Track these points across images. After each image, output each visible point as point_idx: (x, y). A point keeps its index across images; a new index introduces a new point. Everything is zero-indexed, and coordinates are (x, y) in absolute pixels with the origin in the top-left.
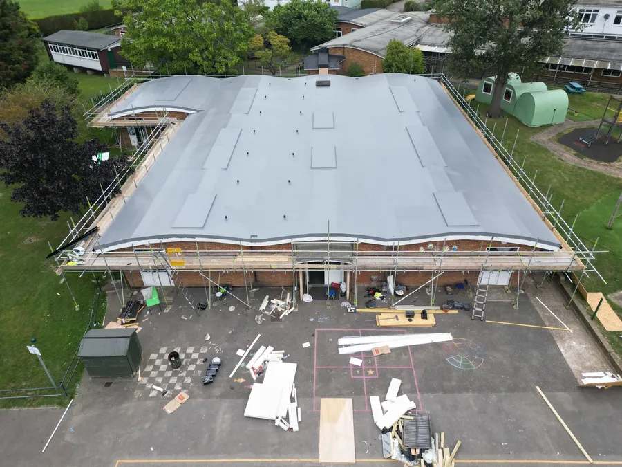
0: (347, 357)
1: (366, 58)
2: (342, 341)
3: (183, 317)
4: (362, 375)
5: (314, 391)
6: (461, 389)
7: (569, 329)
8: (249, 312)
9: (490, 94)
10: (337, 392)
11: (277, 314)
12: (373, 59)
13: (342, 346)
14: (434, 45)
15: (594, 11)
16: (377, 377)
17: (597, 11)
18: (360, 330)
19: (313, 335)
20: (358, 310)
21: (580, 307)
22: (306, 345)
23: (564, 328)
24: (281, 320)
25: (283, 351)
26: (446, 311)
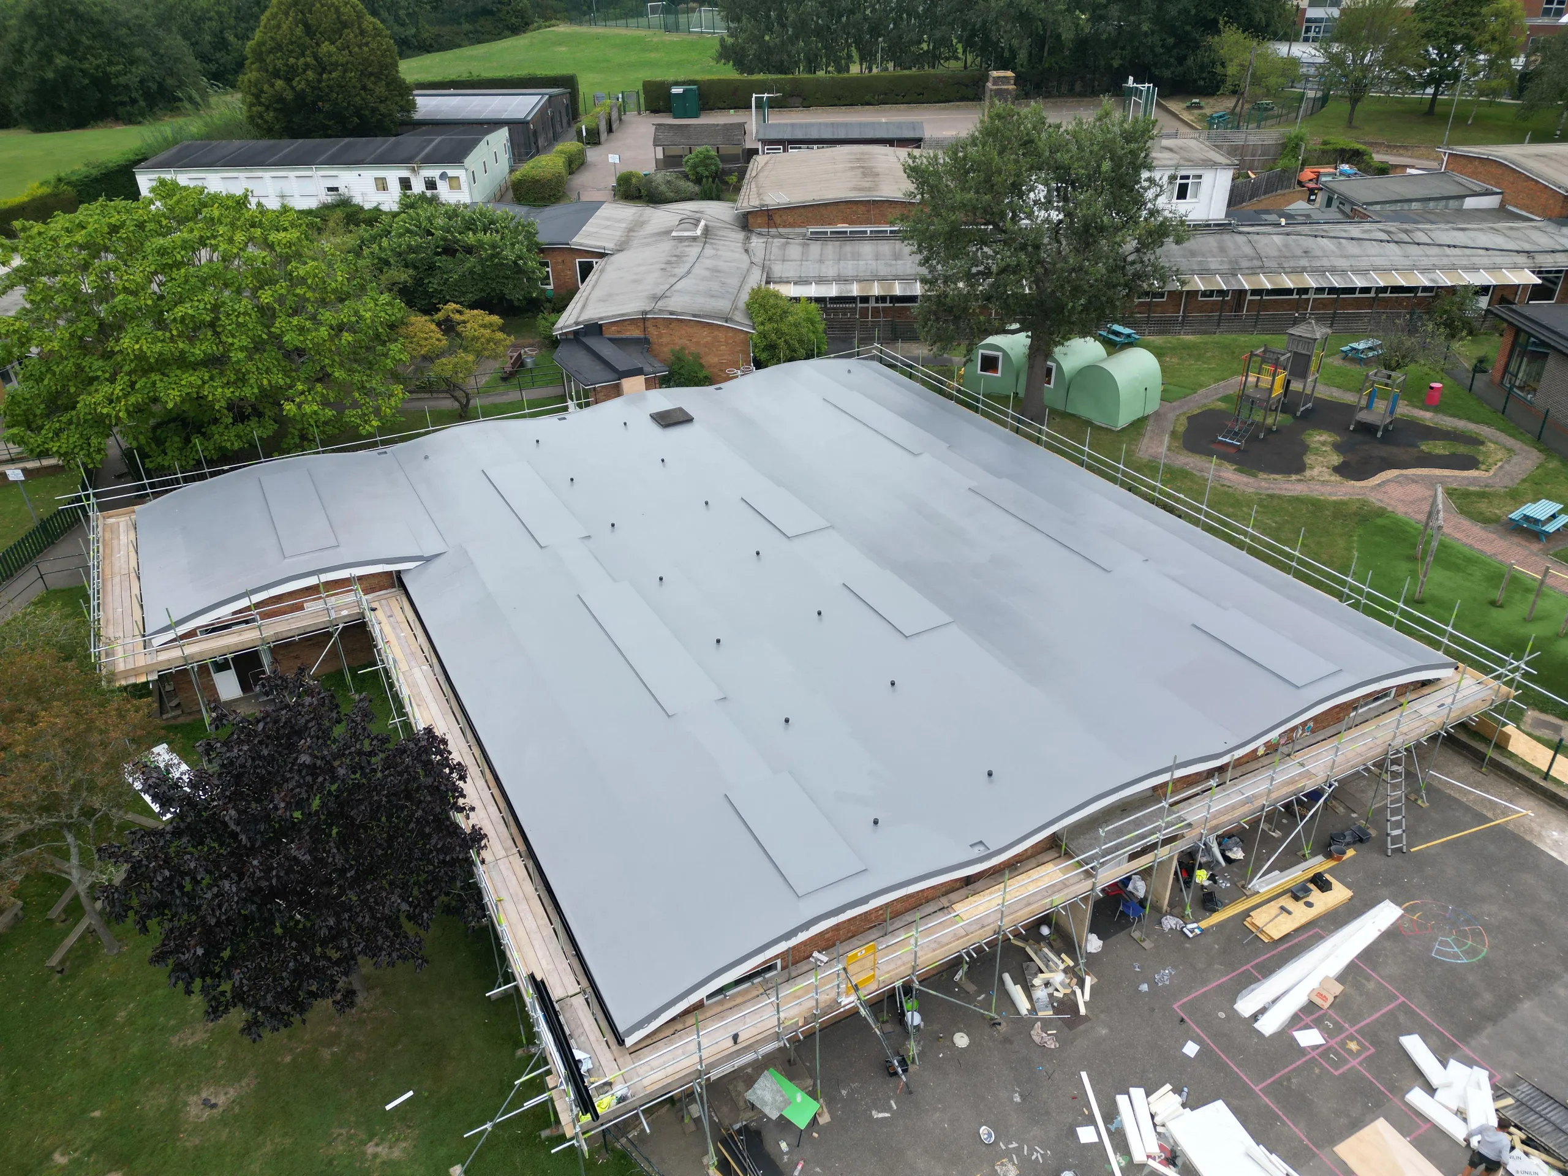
0: (1284, 1036)
1: (705, 336)
2: (1245, 1006)
3: (877, 1115)
4: (1346, 1061)
5: (1306, 1142)
6: (1508, 1001)
7: (1525, 812)
8: (1003, 1028)
9: (999, 375)
10: (1343, 1121)
11: (1067, 1006)
12: (721, 336)
13: (1255, 1017)
14: (805, 282)
15: (1195, 177)
16: (1372, 1050)
17: (1200, 177)
18: (1248, 966)
19: (1182, 1020)
20: (1204, 924)
21: (1508, 763)
22: (1191, 1049)
23: (1519, 812)
24: (1086, 1018)
25: (1168, 1087)
26: (1339, 859)
